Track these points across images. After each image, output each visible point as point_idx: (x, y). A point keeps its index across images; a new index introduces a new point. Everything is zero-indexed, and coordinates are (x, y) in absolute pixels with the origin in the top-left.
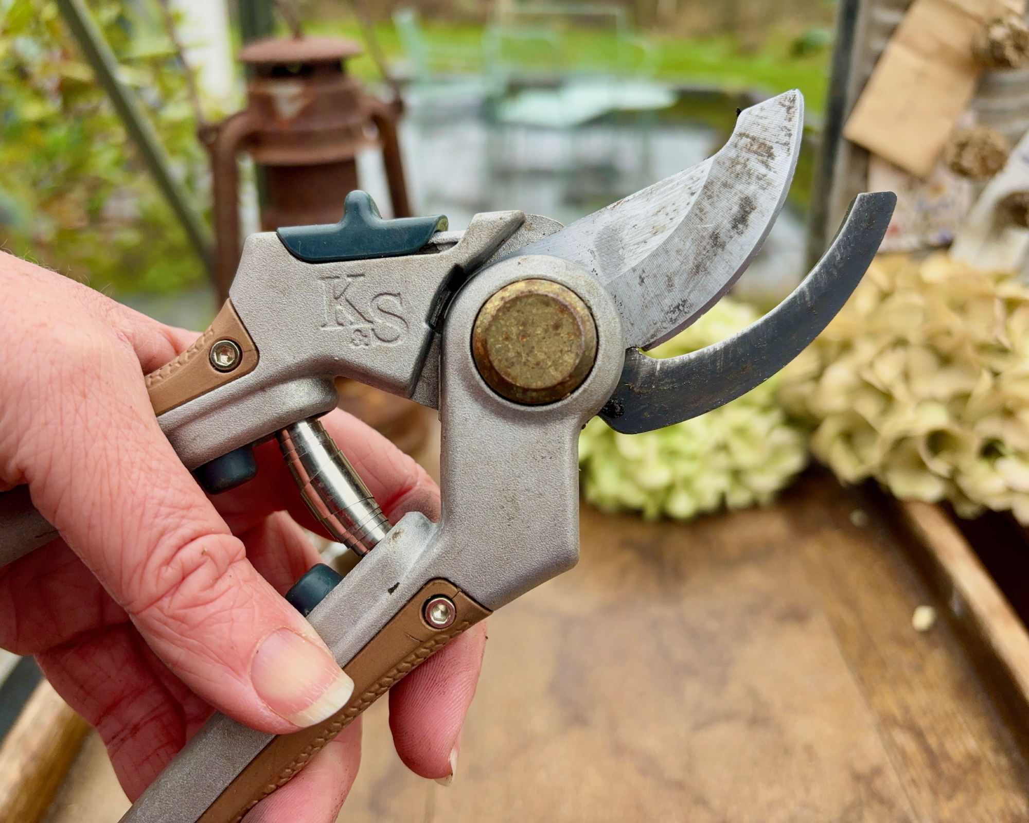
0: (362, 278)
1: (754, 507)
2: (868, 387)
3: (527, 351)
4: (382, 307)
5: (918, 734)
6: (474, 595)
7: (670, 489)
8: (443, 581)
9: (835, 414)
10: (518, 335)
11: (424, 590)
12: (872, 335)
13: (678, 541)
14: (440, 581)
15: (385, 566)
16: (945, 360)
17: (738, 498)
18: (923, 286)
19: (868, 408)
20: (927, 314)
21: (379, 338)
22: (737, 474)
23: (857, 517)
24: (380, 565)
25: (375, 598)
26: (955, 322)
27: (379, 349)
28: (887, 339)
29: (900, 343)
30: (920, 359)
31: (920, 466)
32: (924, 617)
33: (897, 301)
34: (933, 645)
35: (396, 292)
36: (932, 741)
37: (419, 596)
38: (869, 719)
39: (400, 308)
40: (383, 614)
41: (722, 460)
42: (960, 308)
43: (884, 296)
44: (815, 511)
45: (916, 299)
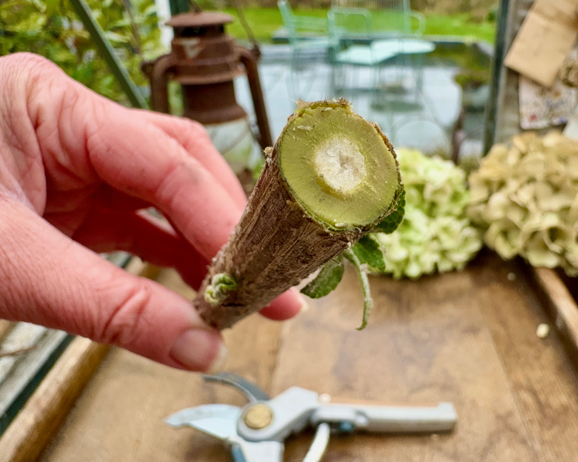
1: (454, 271)
2: (514, 205)
5: (534, 393)
7: (407, 261)
9: (497, 221)
12: (516, 177)
13: (411, 290)
16: (556, 189)
17: (445, 266)
18: (543, 149)
19: (515, 217)
20: (546, 164)
22: (444, 253)
23: (511, 276)
26: (561, 168)
28: (524, 179)
29: (531, 180)
30: (543, 189)
31: (545, 248)
32: (543, 330)
33: (529, 158)
34: (546, 345)
36: (542, 397)
38: (508, 385)
41: (435, 245)
42: (564, 160)
43: (523, 155)
44: (487, 273)
45: (540, 156)
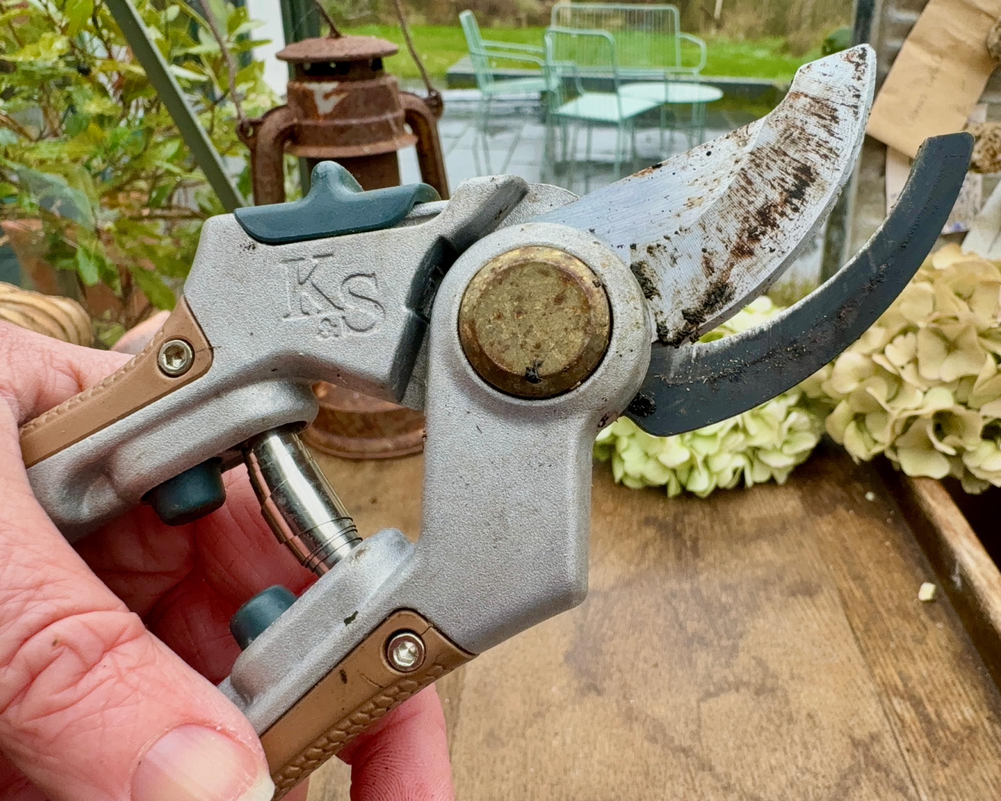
0: (331, 258)
1: (771, 483)
2: (879, 370)
3: (524, 331)
4: (354, 290)
5: (917, 704)
6: (448, 632)
7: (691, 468)
8: (411, 613)
9: (847, 396)
10: (512, 312)
11: (387, 623)
14: (407, 613)
15: (343, 590)
16: (951, 346)
17: (756, 476)
19: (879, 392)
20: (936, 300)
21: (352, 328)
22: (754, 452)
23: (871, 496)
24: (337, 588)
25: (328, 629)
27: (351, 341)
28: (899, 328)
29: (910, 329)
30: (927, 345)
31: (930, 449)
32: (927, 591)
35: (370, 272)
36: (931, 710)
37: (380, 629)
38: (872, 687)
39: (375, 291)
40: (335, 650)
41: (739, 440)
42: (966, 297)
44: (829, 489)
